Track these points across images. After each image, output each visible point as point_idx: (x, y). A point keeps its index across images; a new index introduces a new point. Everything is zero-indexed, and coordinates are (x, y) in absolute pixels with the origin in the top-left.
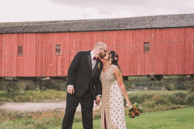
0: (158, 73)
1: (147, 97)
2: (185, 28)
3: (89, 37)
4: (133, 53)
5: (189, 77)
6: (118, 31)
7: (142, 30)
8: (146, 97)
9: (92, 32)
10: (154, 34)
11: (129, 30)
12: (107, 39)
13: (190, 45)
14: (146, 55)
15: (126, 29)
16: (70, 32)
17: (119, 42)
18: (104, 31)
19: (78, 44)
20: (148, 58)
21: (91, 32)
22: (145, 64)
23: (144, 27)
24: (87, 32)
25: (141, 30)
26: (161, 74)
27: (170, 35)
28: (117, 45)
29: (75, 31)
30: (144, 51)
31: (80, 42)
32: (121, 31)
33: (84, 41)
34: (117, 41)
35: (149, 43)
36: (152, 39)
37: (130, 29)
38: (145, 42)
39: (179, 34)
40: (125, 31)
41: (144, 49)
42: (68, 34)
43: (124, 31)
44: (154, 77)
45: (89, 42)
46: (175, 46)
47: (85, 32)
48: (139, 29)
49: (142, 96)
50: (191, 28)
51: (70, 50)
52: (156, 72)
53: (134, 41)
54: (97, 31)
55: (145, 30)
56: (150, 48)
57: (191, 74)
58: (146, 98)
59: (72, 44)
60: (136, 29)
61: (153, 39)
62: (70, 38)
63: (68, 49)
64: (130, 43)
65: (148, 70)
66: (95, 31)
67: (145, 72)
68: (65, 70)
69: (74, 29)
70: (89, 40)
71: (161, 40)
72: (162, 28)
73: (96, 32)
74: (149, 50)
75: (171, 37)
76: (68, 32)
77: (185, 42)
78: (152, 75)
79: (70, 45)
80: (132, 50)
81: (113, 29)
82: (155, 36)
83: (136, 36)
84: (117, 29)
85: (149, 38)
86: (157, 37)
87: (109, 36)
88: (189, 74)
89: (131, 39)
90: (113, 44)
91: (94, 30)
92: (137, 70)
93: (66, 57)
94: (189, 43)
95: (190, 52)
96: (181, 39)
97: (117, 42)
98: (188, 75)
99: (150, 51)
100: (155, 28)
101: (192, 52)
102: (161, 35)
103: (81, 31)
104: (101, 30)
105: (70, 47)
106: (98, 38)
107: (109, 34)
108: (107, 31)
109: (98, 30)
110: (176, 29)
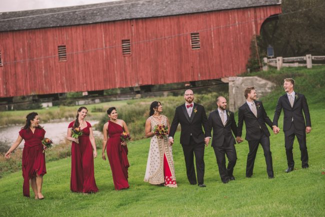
0: (146, 83)
1: (137, 114)
2: (177, 16)
3: (41, 36)
4: (108, 57)
5: (188, 85)
6: (84, 26)
7: (118, 22)
8: (134, 114)
9: (46, 29)
10: (135, 27)
11: (99, 24)
12: (68, 38)
13: (187, 41)
14: (126, 58)
15: (95, 22)
16: (13, 31)
17: (86, 42)
18: (63, 26)
19: (26, 49)
20: (129, 62)
21: (43, 30)
22: (126, 71)
23: (121, 19)
24: (38, 30)
25: (116, 22)
26: (150, 83)
27: (158, 27)
28: (84, 46)
29: (20, 29)
30: (123, 52)
31: (29, 46)
32: (88, 25)
33: (36, 43)
34: (83, 40)
35: (129, 40)
36: (133, 34)
37: (101, 23)
38: (123, 39)
39: (171, 26)
40: (94, 25)
41: (123, 50)
42: (10, 35)
43: (92, 25)
44: (139, 90)
45: (42, 44)
46: (166, 42)
47: (36, 30)
48: (114, 21)
49: (129, 114)
50: (187, 15)
51: (15, 59)
52: (143, 81)
53: (108, 39)
54: (53, 27)
55: (122, 22)
56: (131, 48)
57: (191, 80)
58: (134, 116)
59: (18, 49)
60: (109, 22)
61: (135, 35)
62: (13, 40)
63: (12, 57)
64: (102, 42)
65: (131, 80)
66: (50, 27)
67: (126, 82)
68: (10, 88)
69: (18, 25)
70: (42, 42)
71: (146, 35)
72: (146, 18)
73: (52, 29)
74: (130, 51)
75: (159, 30)
76: (10, 31)
77: (179, 37)
78: (137, 87)
79: (14, 51)
80: (106, 52)
81: (76, 24)
82: (137, 29)
83: (110, 32)
84: (82, 22)
85: (128, 33)
86: (141, 31)
87: (72, 34)
88: (187, 81)
89: (103, 36)
90: (77, 45)
91: (48, 25)
92: (115, 80)
93: (11, 69)
94: (185, 38)
95: (187, 50)
96: (174, 34)
97: (83, 43)
98: (187, 83)
99: (131, 53)
100: (137, 19)
101: (189, 49)
102: (146, 28)
103: (29, 29)
104: (58, 25)
105: (14, 53)
106: (55, 38)
107: (71, 30)
108: (67, 27)
109: (54, 25)
110: (165, 18)
